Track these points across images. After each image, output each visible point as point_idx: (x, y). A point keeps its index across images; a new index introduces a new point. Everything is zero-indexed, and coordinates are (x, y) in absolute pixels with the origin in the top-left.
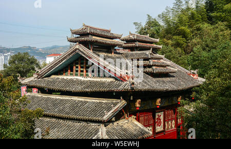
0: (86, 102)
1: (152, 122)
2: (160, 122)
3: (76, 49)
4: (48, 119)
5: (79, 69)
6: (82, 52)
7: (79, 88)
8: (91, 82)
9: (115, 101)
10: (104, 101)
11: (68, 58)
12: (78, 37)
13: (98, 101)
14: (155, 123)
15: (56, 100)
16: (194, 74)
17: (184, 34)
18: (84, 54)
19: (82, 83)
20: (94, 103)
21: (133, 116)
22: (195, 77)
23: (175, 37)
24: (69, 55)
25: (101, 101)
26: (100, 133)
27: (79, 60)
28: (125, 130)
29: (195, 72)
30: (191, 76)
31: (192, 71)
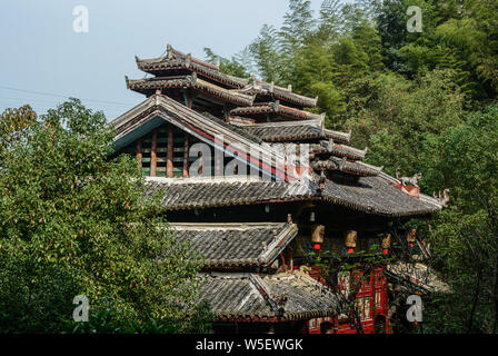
0: (193, 234)
3: (155, 108)
5: (154, 159)
6: (171, 114)
8: (196, 187)
9: (269, 226)
10: (242, 228)
11: (129, 130)
12: (151, 80)
13: (224, 230)
16: (409, 186)
18: (178, 119)
19: (174, 190)
20: (214, 233)
21: (303, 268)
22: (414, 192)
24: (133, 121)
25: (231, 229)
26: (254, 292)
27: (155, 137)
30: (404, 189)
31: (406, 179)
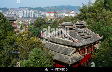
0: (64, 48)
1: (83, 52)
2: (86, 52)
4: (53, 52)
7: (62, 43)
8: (66, 41)
10: (70, 48)
14: (84, 52)
15: (55, 45)
17: (96, 12)
19: (63, 41)
20: (67, 48)
21: (78, 52)
22: (98, 36)
23: (92, 13)
26: (69, 59)
28: (76, 57)
29: (98, 35)
31: (97, 34)
